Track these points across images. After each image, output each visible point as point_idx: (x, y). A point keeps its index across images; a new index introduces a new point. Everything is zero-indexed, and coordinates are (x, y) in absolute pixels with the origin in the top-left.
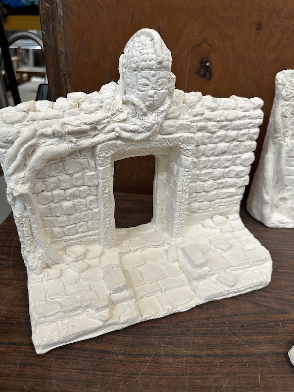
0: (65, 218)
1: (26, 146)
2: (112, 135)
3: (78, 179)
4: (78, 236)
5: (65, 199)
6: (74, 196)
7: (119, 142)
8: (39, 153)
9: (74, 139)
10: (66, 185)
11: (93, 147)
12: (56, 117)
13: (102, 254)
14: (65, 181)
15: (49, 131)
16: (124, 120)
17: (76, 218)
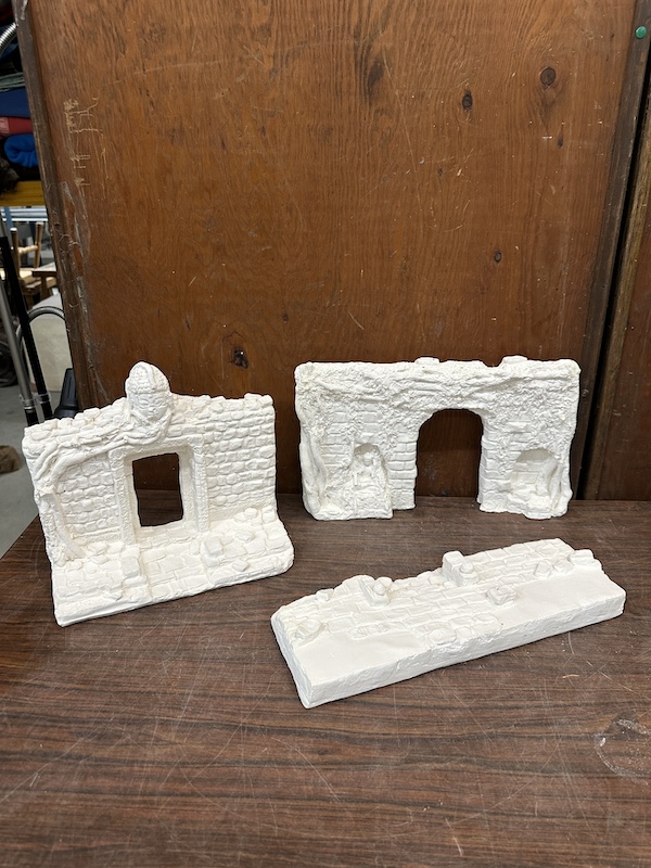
0: (85, 515)
1: (50, 457)
2: (121, 442)
3: (95, 479)
4: (98, 532)
5: (83, 498)
6: (92, 495)
7: (128, 447)
8: (60, 461)
9: (89, 449)
10: (85, 485)
11: (106, 453)
12: (74, 432)
13: (122, 550)
14: (83, 482)
15: (68, 444)
16: (131, 430)
17: (96, 515)
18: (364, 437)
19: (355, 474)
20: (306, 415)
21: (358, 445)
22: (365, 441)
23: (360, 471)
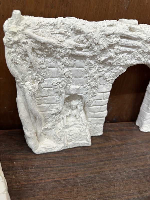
18: (73, 89)
19: (64, 116)
20: (18, 70)
21: (67, 96)
22: (73, 93)
23: (68, 114)
